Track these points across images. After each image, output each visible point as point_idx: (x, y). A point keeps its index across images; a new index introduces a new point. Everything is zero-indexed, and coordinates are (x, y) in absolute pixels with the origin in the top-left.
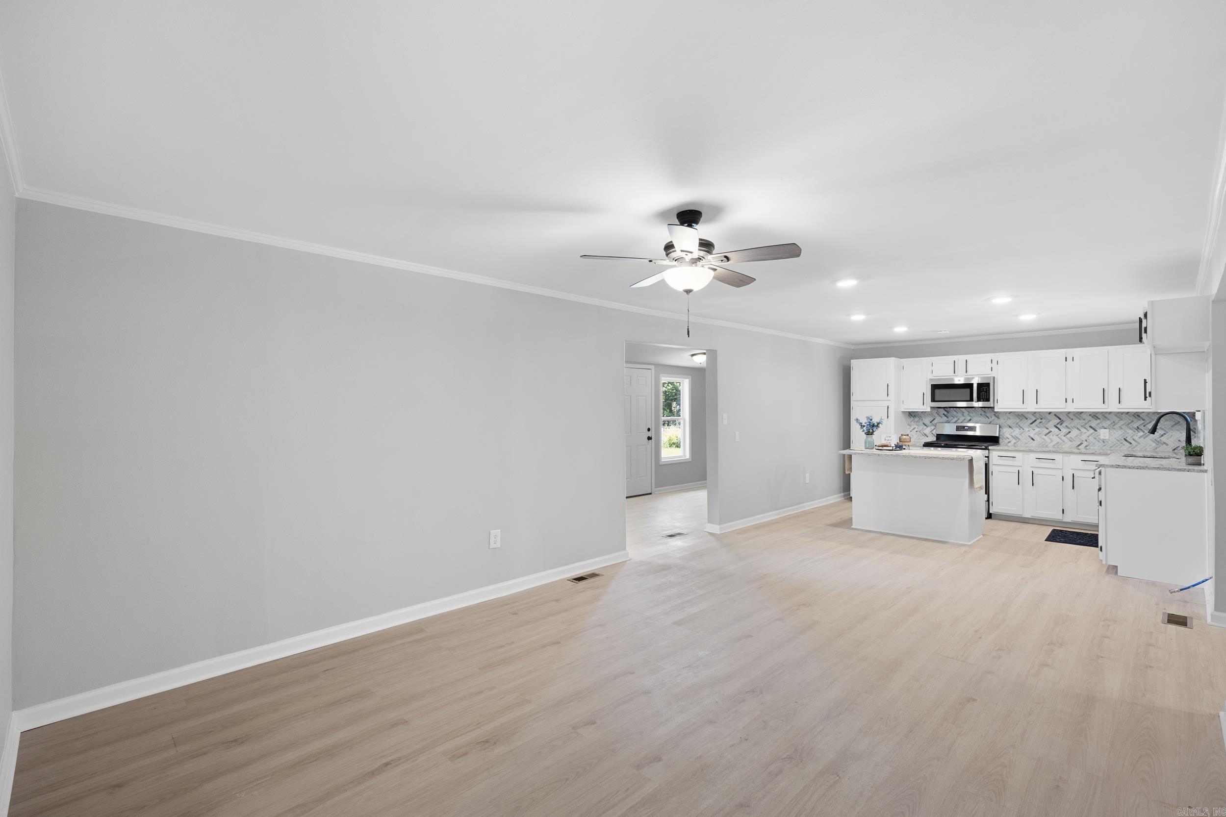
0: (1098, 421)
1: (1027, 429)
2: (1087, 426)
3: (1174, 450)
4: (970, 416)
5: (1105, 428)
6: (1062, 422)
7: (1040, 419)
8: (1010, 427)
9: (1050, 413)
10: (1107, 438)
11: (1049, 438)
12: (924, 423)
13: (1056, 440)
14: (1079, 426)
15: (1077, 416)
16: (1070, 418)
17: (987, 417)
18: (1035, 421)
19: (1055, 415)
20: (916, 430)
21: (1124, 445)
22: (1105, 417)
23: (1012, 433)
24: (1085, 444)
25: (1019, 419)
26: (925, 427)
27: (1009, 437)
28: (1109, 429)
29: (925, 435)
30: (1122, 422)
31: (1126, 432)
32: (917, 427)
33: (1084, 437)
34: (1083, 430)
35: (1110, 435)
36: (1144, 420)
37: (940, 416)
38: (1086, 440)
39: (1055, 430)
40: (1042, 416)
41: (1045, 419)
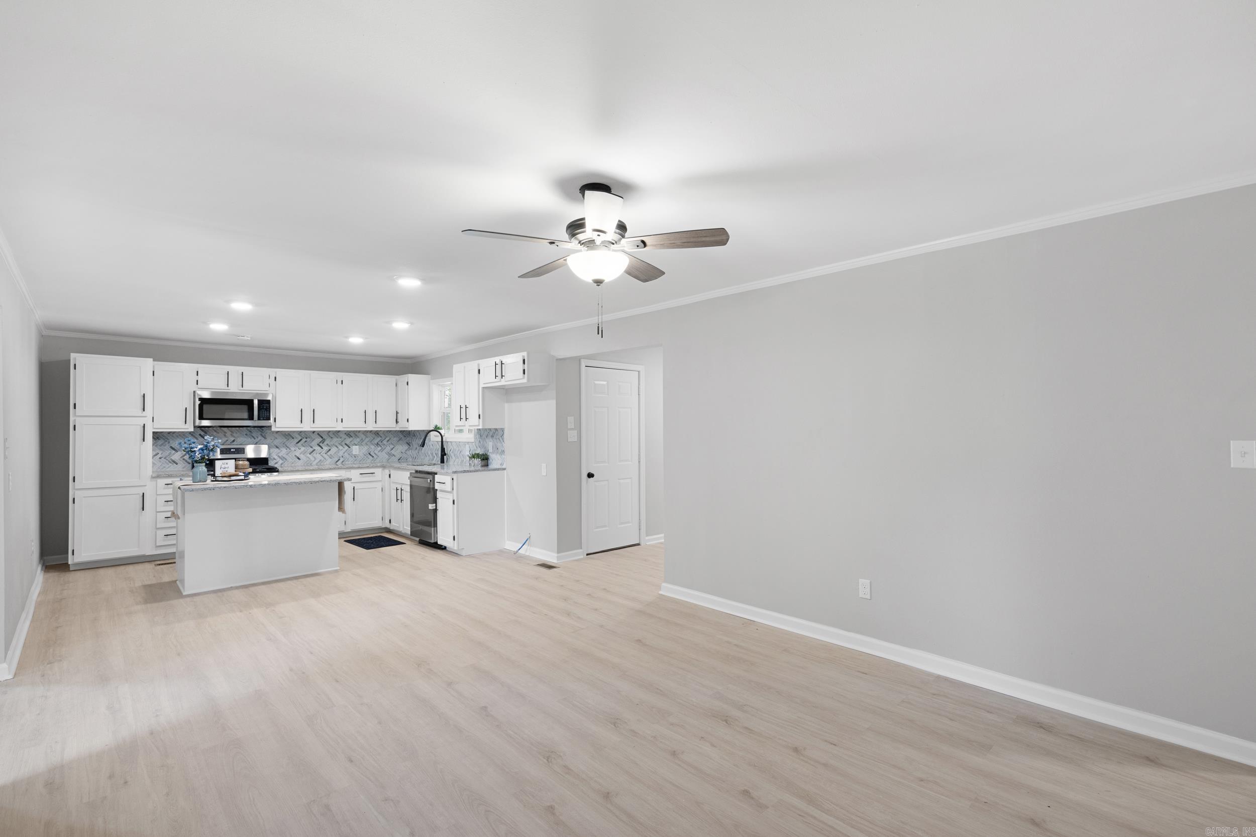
0: (351, 439)
1: (293, 449)
2: (343, 443)
3: (399, 460)
4: (234, 437)
5: (356, 445)
6: (323, 441)
7: (304, 438)
8: (277, 447)
9: (314, 432)
10: (358, 453)
11: (313, 456)
12: (171, 447)
13: (319, 457)
14: (337, 444)
15: (337, 434)
16: (329, 436)
17: (253, 437)
18: (301, 440)
19: (318, 434)
20: (159, 456)
21: (369, 458)
22: (356, 435)
23: (279, 453)
24: (342, 459)
25: (286, 438)
27: (276, 457)
28: (359, 445)
29: (174, 462)
30: (367, 440)
31: (370, 447)
32: (160, 452)
33: (341, 454)
34: (341, 447)
35: (360, 451)
36: (381, 437)
38: (342, 457)
39: (318, 448)
40: (307, 435)
41: (309, 438)
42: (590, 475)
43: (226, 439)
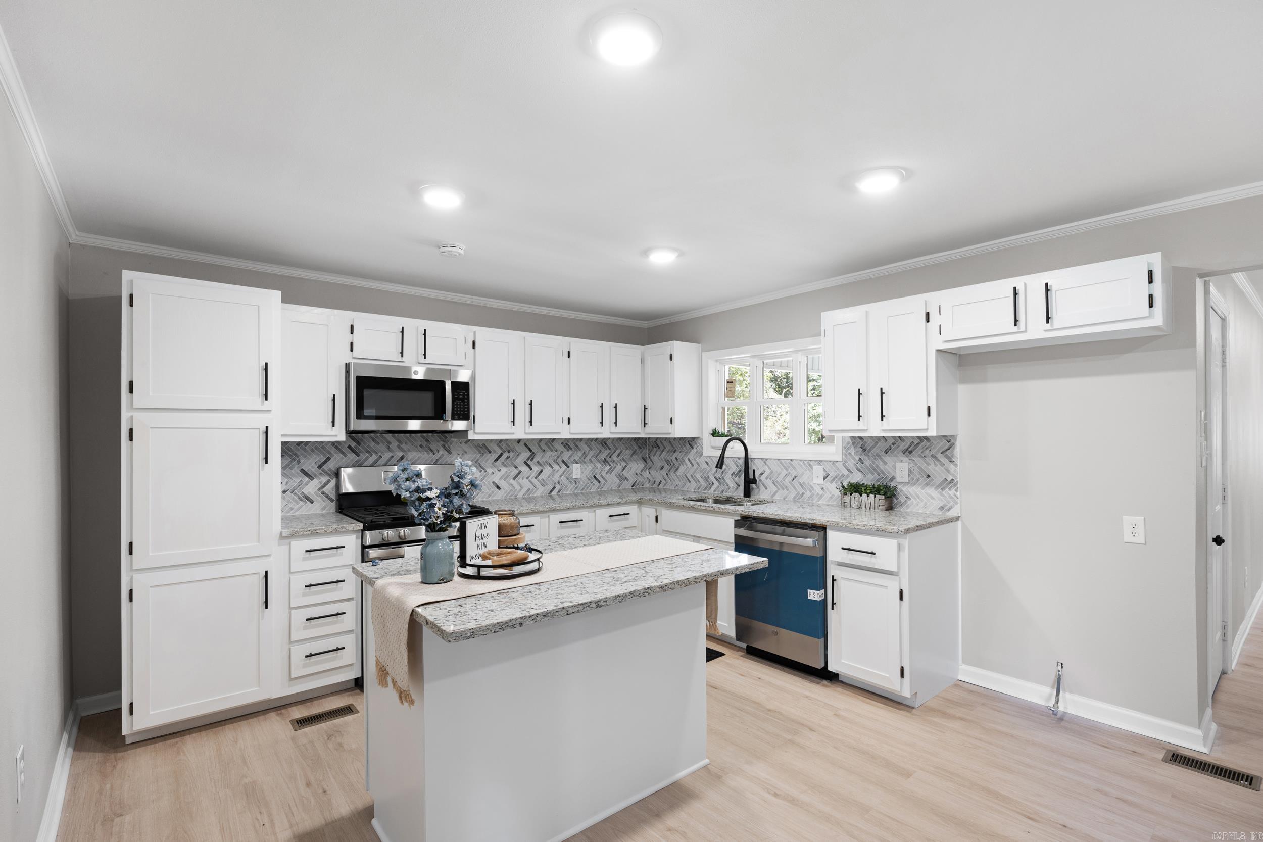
0: (571, 452)
1: (490, 471)
2: (560, 460)
3: (633, 487)
4: (402, 450)
5: (577, 463)
6: (532, 457)
7: (507, 452)
10: (579, 476)
11: (518, 483)
12: (303, 471)
13: (526, 484)
14: (551, 461)
15: (550, 445)
16: (541, 448)
17: (432, 451)
18: (501, 455)
19: (525, 444)
21: (594, 485)
22: (577, 446)
24: (558, 487)
26: (307, 479)
28: (581, 463)
29: (307, 498)
30: (592, 453)
31: (595, 466)
33: (556, 478)
34: (556, 467)
35: (582, 473)
36: (610, 449)
37: (343, 453)
38: (559, 482)
39: (524, 469)
40: (509, 446)
41: (513, 451)
42: (1218, 541)
43: (391, 454)
